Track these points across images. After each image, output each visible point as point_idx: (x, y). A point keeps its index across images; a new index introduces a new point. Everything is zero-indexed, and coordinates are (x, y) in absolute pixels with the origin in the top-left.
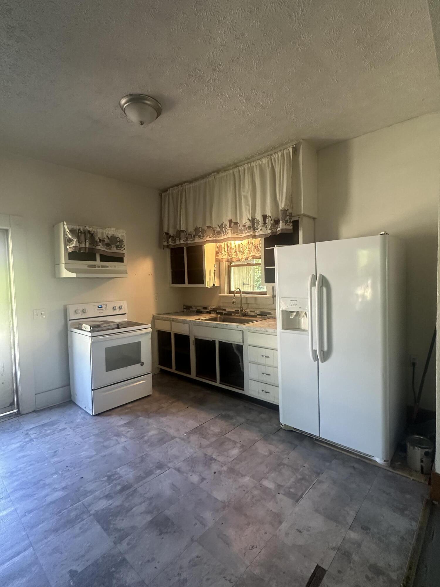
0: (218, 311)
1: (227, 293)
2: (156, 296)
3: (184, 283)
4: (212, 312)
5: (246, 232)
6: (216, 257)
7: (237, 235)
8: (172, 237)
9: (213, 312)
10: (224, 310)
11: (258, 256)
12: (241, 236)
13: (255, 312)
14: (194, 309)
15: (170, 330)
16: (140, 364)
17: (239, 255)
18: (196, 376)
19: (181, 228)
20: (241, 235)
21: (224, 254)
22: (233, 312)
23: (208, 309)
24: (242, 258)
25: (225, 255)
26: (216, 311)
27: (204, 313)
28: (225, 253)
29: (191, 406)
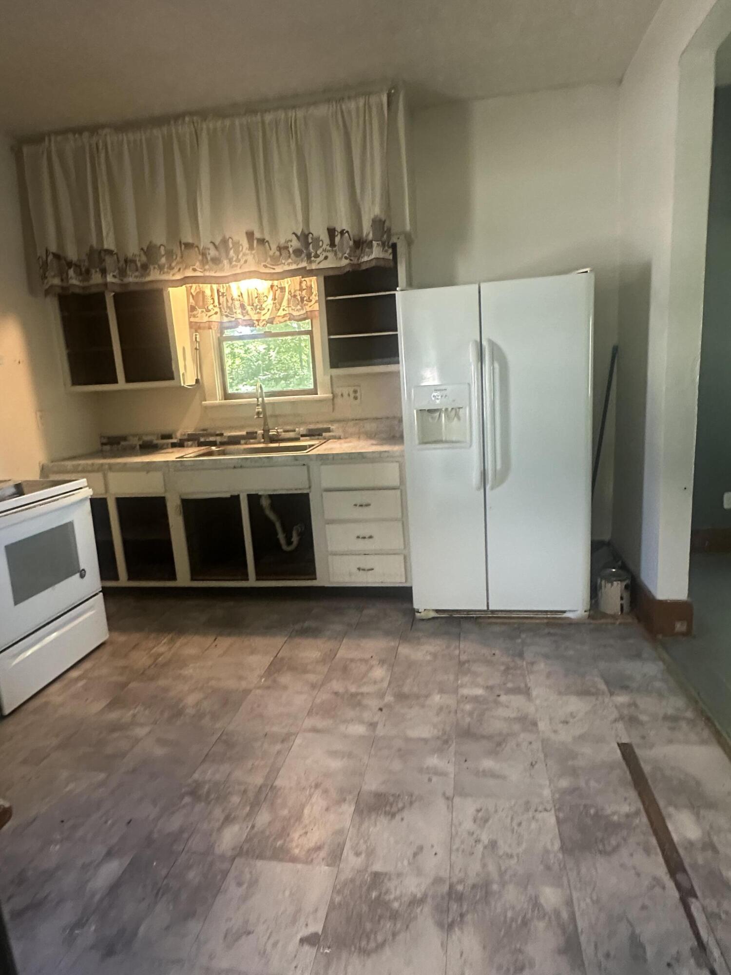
0: (202, 440)
1: (221, 398)
2: (41, 417)
3: (115, 381)
4: (186, 443)
5: (290, 261)
6: (189, 318)
7: (265, 266)
8: (76, 265)
9: (190, 443)
10: (217, 435)
11: (297, 316)
12: (274, 269)
13: (294, 431)
14: (135, 442)
15: (103, 492)
16: (78, 575)
17: (250, 312)
18: (193, 579)
19: (105, 243)
20: (274, 267)
21: (212, 312)
22: (242, 437)
23: (176, 438)
24: (258, 321)
25: (216, 313)
26: (199, 440)
27: (165, 447)
28: (214, 308)
29: (221, 634)
